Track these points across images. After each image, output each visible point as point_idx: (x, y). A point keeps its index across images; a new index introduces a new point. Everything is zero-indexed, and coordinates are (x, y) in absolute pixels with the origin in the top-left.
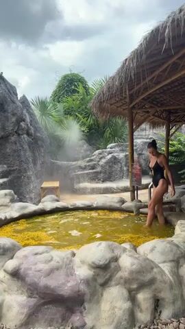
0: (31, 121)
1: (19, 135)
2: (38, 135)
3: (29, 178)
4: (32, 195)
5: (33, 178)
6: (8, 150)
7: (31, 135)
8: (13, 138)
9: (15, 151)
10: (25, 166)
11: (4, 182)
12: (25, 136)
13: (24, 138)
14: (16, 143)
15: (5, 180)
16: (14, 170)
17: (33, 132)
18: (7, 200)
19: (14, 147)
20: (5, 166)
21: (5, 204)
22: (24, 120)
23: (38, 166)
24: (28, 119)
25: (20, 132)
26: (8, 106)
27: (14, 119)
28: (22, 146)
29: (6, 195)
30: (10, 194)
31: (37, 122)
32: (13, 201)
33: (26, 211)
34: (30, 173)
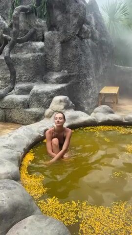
0: (96, 24)
1: (82, 39)
2: (103, 39)
3: (87, 84)
4: (90, 101)
5: (92, 84)
6: (69, 55)
7: (96, 40)
8: (74, 43)
9: (75, 56)
10: (85, 71)
11: (62, 88)
12: (89, 40)
13: (88, 43)
14: (77, 48)
15: (64, 85)
16: (73, 76)
17: (98, 36)
18: (62, 106)
19: (75, 52)
20: (66, 71)
21: (59, 110)
22: (88, 24)
23: (101, 70)
24: (93, 22)
25: (82, 36)
26: (70, 6)
27: (75, 21)
28: (83, 51)
29: (61, 101)
30: (65, 101)
31: (103, 26)
32: (67, 107)
33: (76, 122)
34: (90, 79)
